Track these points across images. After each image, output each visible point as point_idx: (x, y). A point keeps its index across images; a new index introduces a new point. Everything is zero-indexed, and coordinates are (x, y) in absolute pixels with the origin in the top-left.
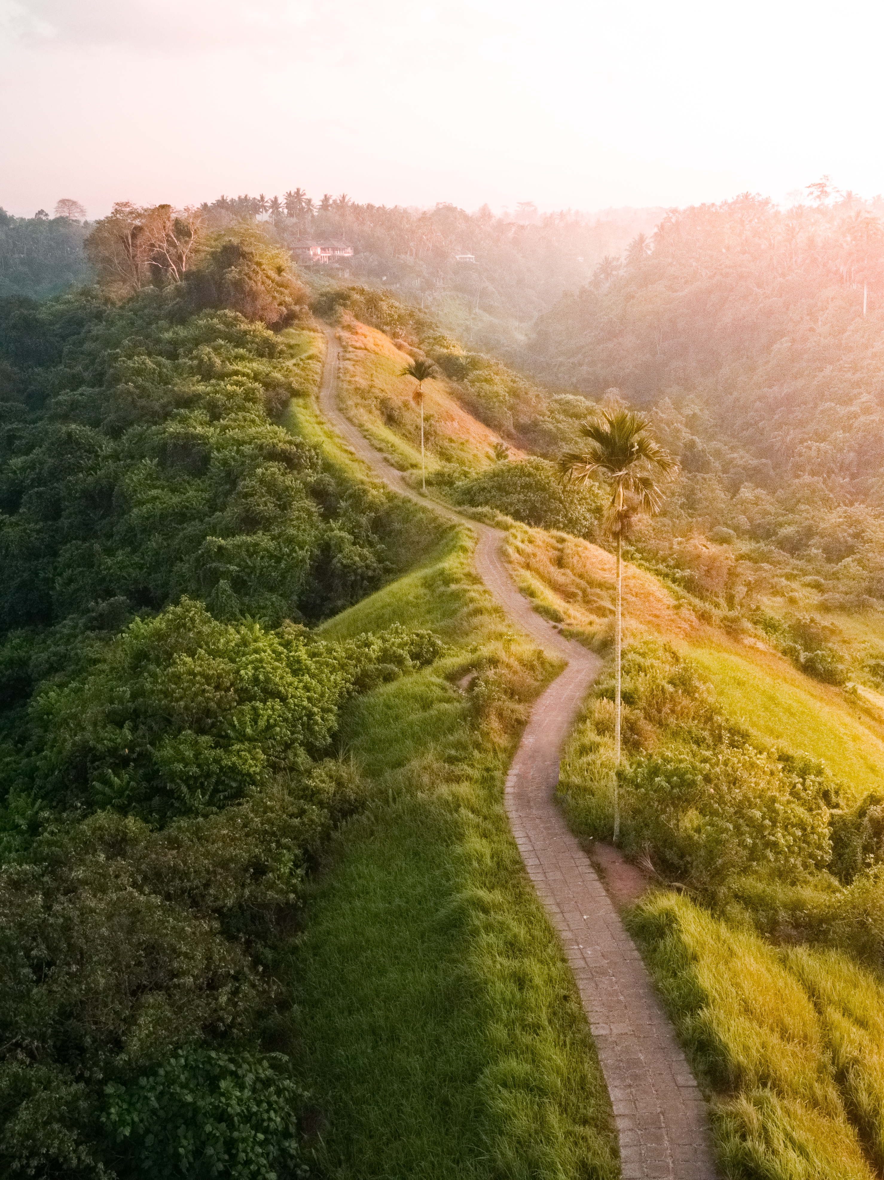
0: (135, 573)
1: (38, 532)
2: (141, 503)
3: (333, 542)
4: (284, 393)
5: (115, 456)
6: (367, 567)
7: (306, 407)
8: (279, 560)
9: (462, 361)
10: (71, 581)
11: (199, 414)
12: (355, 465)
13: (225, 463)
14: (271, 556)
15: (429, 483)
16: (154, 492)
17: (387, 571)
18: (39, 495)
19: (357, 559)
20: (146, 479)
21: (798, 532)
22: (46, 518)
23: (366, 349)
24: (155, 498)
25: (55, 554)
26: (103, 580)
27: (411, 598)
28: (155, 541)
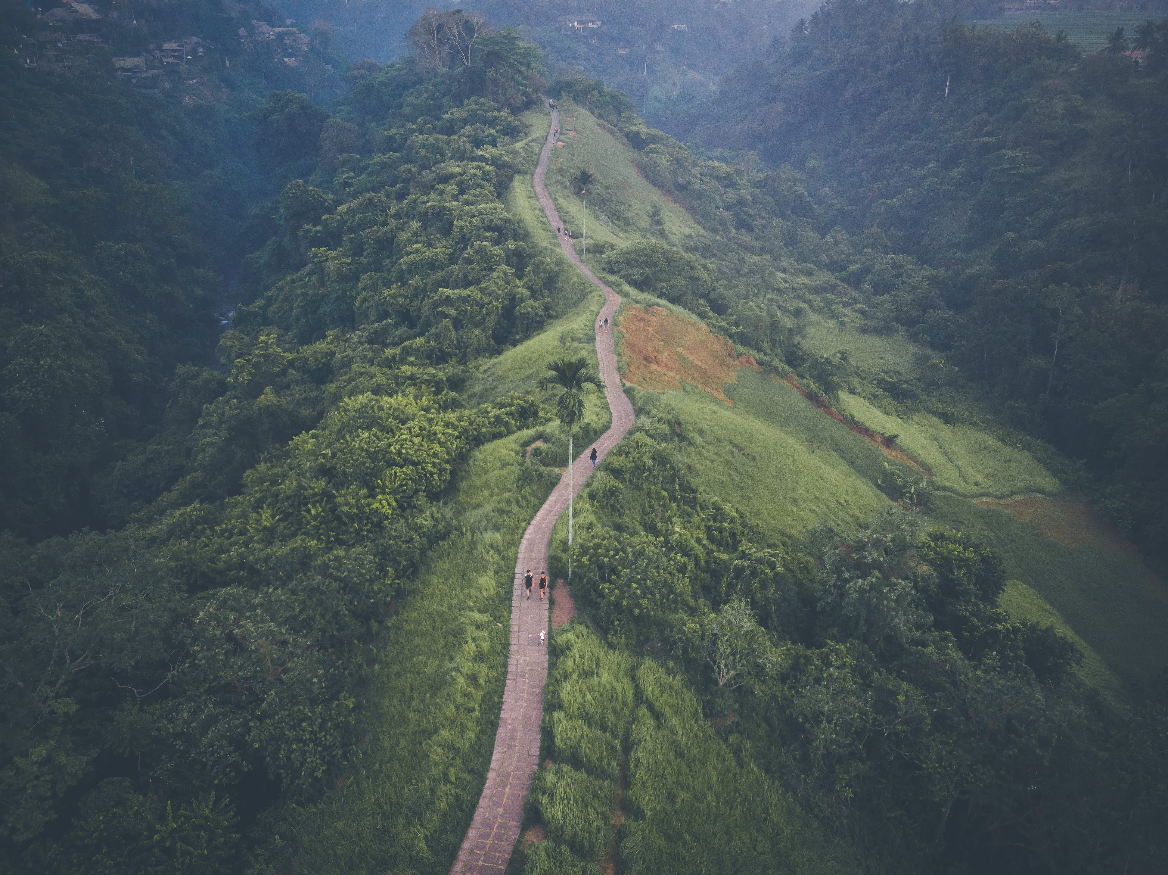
0: (401, 300)
1: (348, 264)
2: (408, 253)
3: (518, 296)
4: (510, 172)
5: (397, 216)
6: (536, 314)
7: (523, 182)
8: (482, 307)
9: (644, 137)
10: (365, 300)
11: (452, 188)
12: (544, 234)
13: (461, 228)
14: (477, 304)
15: (588, 251)
16: (417, 246)
17: (550, 316)
18: (351, 239)
19: (530, 309)
20: (413, 237)
21: (860, 268)
22: (354, 255)
23: (575, 131)
24: (417, 251)
25: (358, 279)
26: (382, 304)
27: (550, 349)
28: (415, 281)
